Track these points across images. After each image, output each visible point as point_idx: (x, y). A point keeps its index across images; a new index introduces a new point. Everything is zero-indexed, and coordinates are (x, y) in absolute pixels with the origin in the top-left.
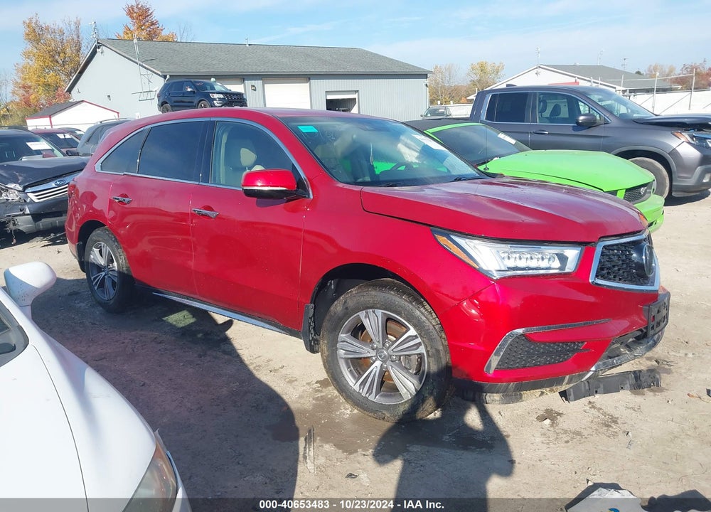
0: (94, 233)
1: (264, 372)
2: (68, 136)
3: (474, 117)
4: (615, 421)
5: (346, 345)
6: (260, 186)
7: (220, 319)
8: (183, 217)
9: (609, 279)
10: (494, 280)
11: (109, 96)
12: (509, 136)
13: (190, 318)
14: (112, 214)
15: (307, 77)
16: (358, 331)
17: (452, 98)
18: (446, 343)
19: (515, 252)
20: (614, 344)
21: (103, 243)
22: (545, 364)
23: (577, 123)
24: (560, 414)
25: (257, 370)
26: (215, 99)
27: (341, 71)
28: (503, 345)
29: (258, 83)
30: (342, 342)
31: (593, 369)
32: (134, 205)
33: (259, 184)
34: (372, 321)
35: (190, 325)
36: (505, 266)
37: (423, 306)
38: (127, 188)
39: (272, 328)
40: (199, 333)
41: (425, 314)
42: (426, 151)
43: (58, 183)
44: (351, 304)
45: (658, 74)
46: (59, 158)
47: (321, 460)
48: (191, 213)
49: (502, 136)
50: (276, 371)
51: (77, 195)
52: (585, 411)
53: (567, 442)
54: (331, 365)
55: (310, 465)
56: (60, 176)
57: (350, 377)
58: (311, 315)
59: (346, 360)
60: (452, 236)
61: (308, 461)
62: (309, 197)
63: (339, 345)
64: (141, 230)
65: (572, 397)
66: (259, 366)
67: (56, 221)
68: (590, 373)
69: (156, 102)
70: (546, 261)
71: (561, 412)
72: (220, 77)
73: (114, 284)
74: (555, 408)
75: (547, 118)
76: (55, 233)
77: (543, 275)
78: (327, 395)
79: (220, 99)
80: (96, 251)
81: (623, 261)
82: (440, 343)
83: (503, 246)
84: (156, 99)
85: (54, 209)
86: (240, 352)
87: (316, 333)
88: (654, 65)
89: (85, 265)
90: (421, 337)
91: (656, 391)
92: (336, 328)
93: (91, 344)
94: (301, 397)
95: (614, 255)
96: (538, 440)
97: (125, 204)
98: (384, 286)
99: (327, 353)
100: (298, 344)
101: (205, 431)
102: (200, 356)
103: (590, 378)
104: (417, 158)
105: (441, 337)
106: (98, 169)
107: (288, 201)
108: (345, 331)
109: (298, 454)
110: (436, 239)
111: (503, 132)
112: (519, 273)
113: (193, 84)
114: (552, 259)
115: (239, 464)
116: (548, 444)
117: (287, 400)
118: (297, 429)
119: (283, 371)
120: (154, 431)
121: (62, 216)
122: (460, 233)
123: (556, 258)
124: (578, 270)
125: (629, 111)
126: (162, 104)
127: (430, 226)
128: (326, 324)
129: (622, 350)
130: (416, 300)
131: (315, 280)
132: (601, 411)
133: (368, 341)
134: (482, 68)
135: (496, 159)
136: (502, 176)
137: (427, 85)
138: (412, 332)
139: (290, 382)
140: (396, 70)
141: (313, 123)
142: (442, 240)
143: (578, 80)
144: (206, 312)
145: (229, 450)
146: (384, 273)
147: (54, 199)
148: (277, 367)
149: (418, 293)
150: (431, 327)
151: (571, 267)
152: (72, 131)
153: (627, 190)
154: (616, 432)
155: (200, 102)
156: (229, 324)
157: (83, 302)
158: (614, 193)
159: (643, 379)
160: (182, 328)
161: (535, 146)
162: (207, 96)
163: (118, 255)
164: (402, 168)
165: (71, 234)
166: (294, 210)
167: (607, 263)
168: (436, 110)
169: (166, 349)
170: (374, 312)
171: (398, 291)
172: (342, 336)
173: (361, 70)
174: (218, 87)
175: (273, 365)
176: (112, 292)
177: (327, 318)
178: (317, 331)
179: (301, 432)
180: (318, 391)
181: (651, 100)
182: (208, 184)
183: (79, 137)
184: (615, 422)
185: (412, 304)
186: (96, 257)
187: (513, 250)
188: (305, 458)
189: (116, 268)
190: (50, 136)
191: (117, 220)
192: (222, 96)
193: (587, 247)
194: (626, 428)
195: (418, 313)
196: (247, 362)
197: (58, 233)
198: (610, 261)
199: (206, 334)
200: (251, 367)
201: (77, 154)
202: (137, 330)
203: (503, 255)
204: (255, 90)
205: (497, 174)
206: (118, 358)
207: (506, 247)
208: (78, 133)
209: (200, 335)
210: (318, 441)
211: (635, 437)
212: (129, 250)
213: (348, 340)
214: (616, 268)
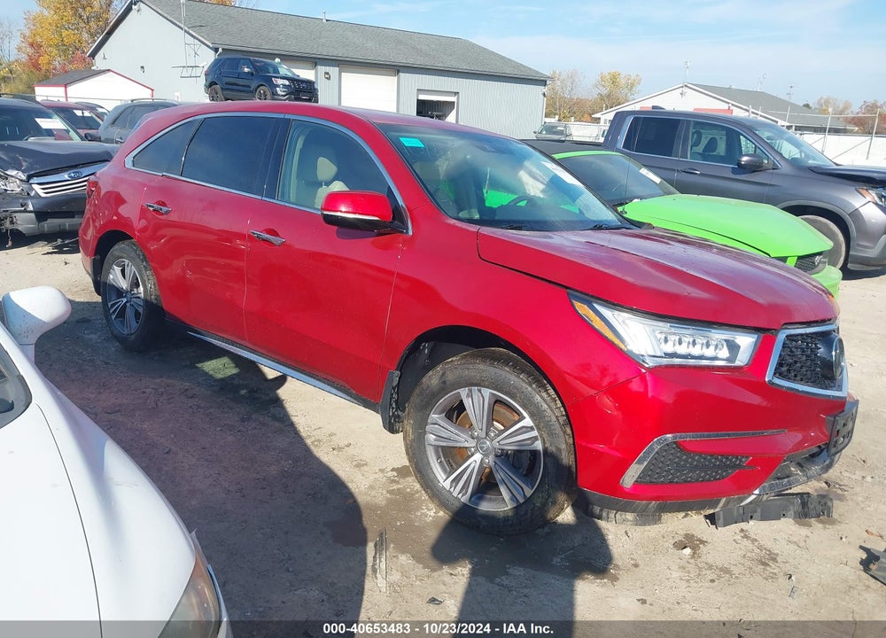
0: (116, 247)
1: (326, 450)
2: (87, 114)
3: (609, 143)
4: (773, 557)
5: (438, 429)
6: (344, 212)
7: (271, 373)
8: (229, 236)
9: (789, 379)
10: (644, 367)
11: (142, 67)
12: (651, 171)
13: (231, 367)
14: (143, 223)
15: (395, 69)
16: (456, 412)
17: (573, 114)
18: (571, 441)
19: (674, 334)
20: (785, 461)
21: (127, 261)
22: (697, 480)
23: (739, 164)
24: (702, 542)
25: (316, 446)
26: (278, 86)
27: (439, 65)
28: (648, 453)
29: (334, 71)
30: (433, 424)
31: (757, 492)
32: (174, 217)
33: (343, 209)
34: (476, 402)
35: (232, 377)
36: (661, 350)
37: (546, 391)
38: (166, 193)
39: (341, 394)
40: (243, 389)
41: (546, 401)
42: (555, 184)
43: (73, 175)
44: (450, 377)
45: (830, 110)
46: (76, 142)
47: (395, 577)
48: (249, 235)
49: (644, 171)
50: (340, 449)
51: (99, 193)
52: (735, 540)
53: (712, 581)
54: (415, 451)
55: (381, 582)
56: (75, 166)
57: (440, 470)
58: (395, 384)
59: (436, 447)
60: (595, 305)
61: (378, 575)
62: (407, 232)
63: (428, 428)
64: (180, 247)
65: (721, 521)
66: (319, 441)
67: (67, 223)
68: (753, 497)
69: (202, 81)
70: (712, 348)
71: (704, 539)
72: (287, 58)
73: (137, 314)
74: (698, 534)
75: (700, 154)
76: (63, 239)
77: (708, 368)
78: (405, 488)
79: (284, 86)
80: (117, 270)
81: (807, 356)
82: (563, 440)
83: (661, 324)
84: (203, 77)
85: (66, 207)
86: (294, 419)
87: (398, 408)
88: (825, 97)
89: (100, 285)
90: (539, 429)
91: (826, 523)
92: (427, 406)
93: (102, 390)
94: (371, 487)
95: (797, 348)
96: (675, 575)
97: (162, 214)
98: (496, 359)
99: (411, 437)
100: (374, 419)
101: (245, 522)
102: (243, 420)
103: (751, 503)
104: (543, 191)
105: (565, 432)
106: (129, 164)
107: (379, 235)
108: (439, 409)
109: (365, 564)
110: (573, 306)
111: (646, 166)
112: (677, 361)
113: (252, 64)
114: (720, 346)
115: (288, 571)
116: (688, 581)
117: (353, 490)
118: (364, 531)
119: (350, 451)
120: (190, 533)
121: (73, 217)
122: (606, 301)
123: (725, 346)
124: (753, 364)
125: (803, 154)
126: (210, 85)
127: (567, 288)
128: (415, 399)
129: (792, 469)
130: (537, 381)
131: (407, 341)
132: (756, 544)
133: (467, 426)
134: (614, 79)
135: (636, 200)
136: (650, 226)
137: (544, 94)
138: (528, 422)
139: (358, 466)
140: (509, 71)
141: (420, 136)
142: (582, 309)
143: (732, 108)
144: (254, 363)
145: (275, 551)
146: (495, 341)
147: (66, 195)
148: (341, 445)
149: (541, 372)
150: (554, 419)
151: (743, 359)
152: (92, 108)
153: (800, 258)
154: (775, 574)
155: (258, 87)
156: (281, 380)
157: (96, 334)
158: (784, 259)
159: (811, 507)
160: (222, 379)
161: (684, 189)
162: (269, 81)
163: (146, 278)
164: (523, 204)
165: (86, 243)
166: (386, 247)
167: (788, 357)
168: (553, 127)
169: (199, 407)
170: (480, 391)
171: (514, 367)
172: (434, 416)
173: (464, 67)
174: (283, 70)
175: (336, 441)
176: (134, 325)
177: (417, 391)
178: (400, 406)
179: (370, 535)
180: (394, 481)
181: (822, 141)
182: (274, 201)
183: (100, 116)
184: (774, 560)
185: (531, 386)
186: (116, 277)
187: (673, 330)
188: (375, 571)
189: (142, 295)
190: (65, 111)
191: (148, 232)
192: (287, 83)
193: (766, 335)
194: (788, 569)
195: (539, 398)
196: (303, 434)
197: (67, 239)
198: (792, 354)
199: (251, 391)
200: (309, 442)
201: (98, 139)
202: (161, 377)
203: (659, 336)
204: (329, 79)
205: (644, 224)
206: (137, 413)
207: (664, 326)
208: (100, 110)
209: (243, 392)
210: (391, 550)
211: (799, 582)
212: (161, 272)
213: (442, 423)
214: (798, 365)
